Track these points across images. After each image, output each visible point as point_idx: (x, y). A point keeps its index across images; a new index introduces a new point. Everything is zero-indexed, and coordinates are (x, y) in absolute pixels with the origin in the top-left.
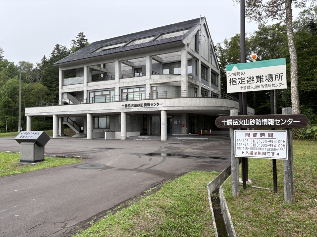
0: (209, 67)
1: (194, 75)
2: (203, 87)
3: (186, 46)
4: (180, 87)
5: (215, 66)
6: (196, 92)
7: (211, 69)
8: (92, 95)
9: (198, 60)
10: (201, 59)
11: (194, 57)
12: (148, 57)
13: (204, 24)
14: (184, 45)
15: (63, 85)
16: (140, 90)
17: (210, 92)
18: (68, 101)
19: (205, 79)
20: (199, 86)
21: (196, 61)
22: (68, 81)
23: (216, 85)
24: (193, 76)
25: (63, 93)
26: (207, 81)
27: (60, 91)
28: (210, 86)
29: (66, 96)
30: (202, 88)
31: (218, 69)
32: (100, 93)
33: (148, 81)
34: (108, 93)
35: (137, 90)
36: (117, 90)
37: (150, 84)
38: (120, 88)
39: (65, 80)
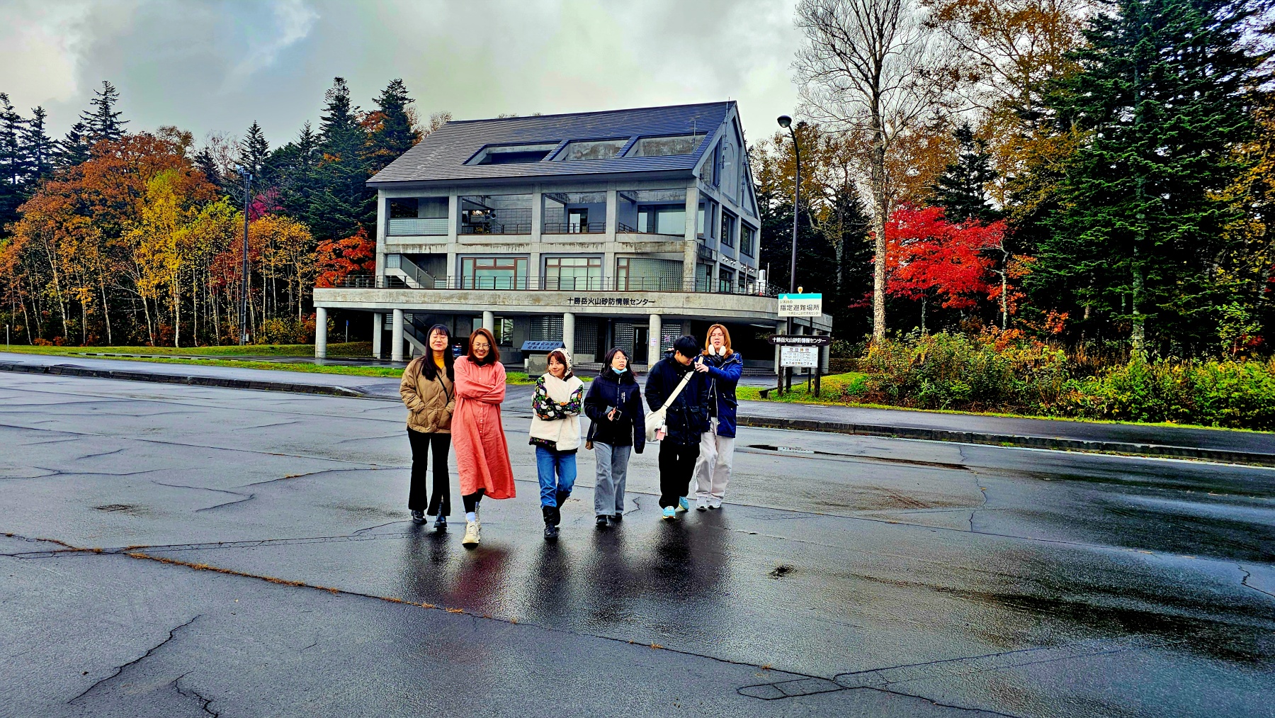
0: (737, 216)
1: (708, 237)
2: (725, 263)
3: (698, 180)
4: (681, 263)
5: (751, 210)
6: (709, 274)
7: (743, 220)
8: (468, 265)
9: (717, 203)
10: (723, 202)
11: (711, 199)
12: (615, 192)
13: (734, 120)
14: (695, 177)
15: (387, 234)
16: (591, 264)
17: (737, 272)
18: (401, 274)
19: (727, 244)
20: (715, 262)
21: (714, 206)
22: (398, 224)
23: (749, 255)
24: (704, 240)
25: (386, 255)
26: (731, 247)
27: (380, 247)
28: (738, 258)
29: (394, 261)
30: (721, 264)
31: (756, 217)
32: (490, 263)
33: (611, 245)
34: (510, 263)
35: (584, 262)
36: (535, 260)
37: (615, 253)
38: (541, 254)
39: (392, 221)
